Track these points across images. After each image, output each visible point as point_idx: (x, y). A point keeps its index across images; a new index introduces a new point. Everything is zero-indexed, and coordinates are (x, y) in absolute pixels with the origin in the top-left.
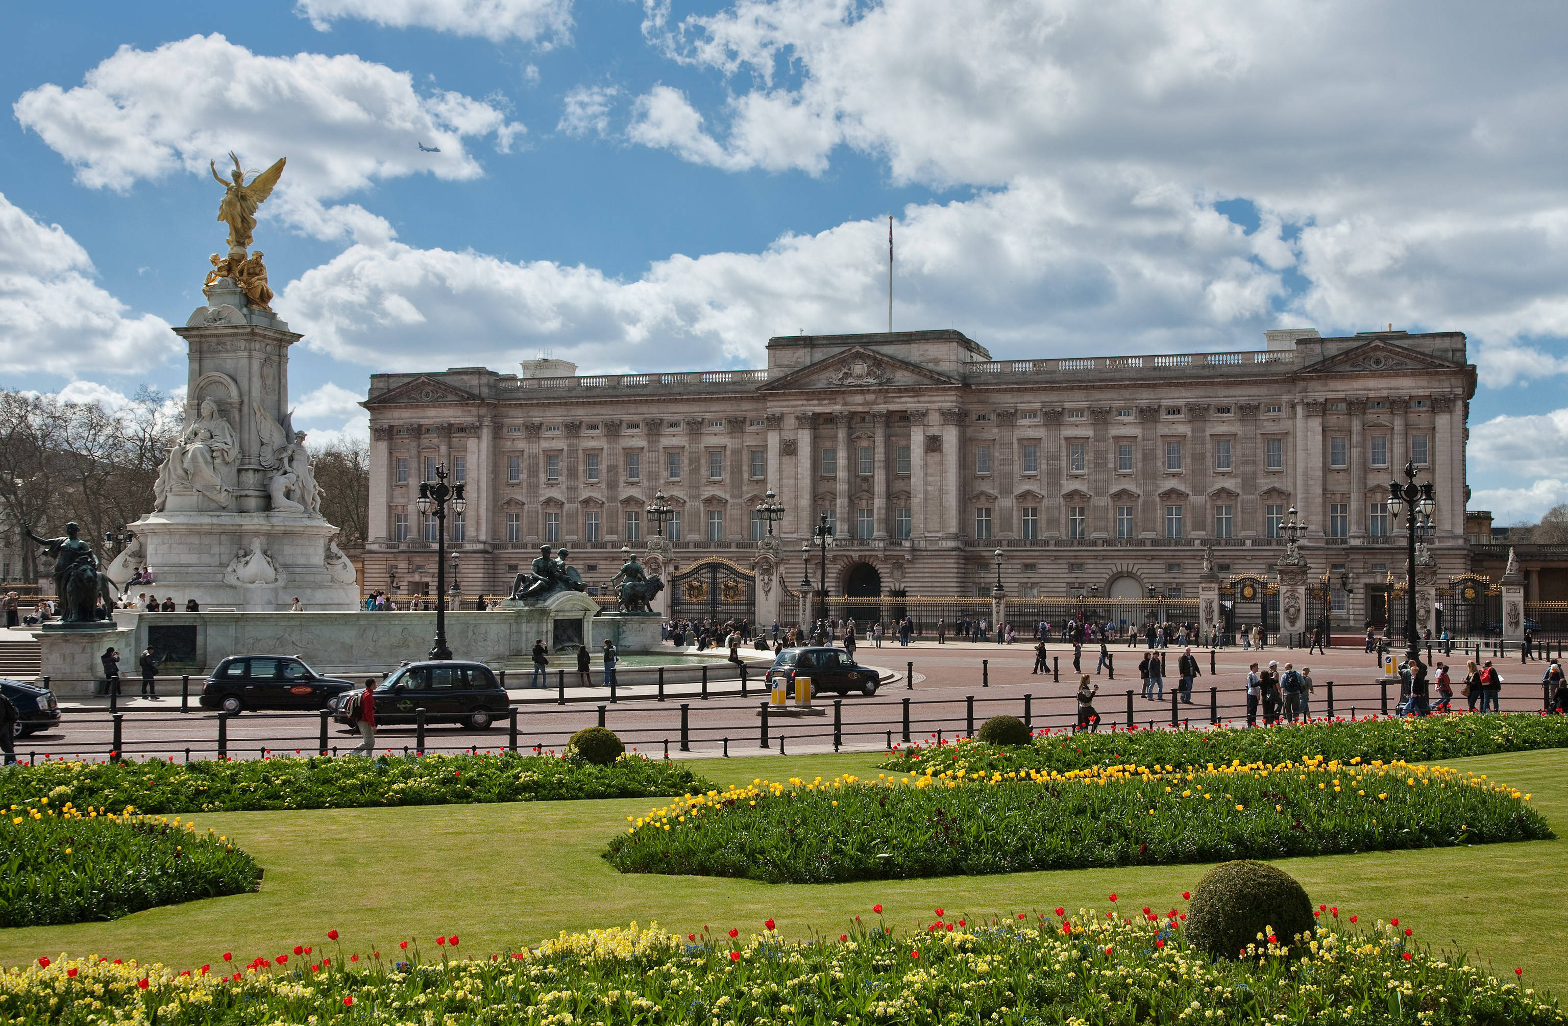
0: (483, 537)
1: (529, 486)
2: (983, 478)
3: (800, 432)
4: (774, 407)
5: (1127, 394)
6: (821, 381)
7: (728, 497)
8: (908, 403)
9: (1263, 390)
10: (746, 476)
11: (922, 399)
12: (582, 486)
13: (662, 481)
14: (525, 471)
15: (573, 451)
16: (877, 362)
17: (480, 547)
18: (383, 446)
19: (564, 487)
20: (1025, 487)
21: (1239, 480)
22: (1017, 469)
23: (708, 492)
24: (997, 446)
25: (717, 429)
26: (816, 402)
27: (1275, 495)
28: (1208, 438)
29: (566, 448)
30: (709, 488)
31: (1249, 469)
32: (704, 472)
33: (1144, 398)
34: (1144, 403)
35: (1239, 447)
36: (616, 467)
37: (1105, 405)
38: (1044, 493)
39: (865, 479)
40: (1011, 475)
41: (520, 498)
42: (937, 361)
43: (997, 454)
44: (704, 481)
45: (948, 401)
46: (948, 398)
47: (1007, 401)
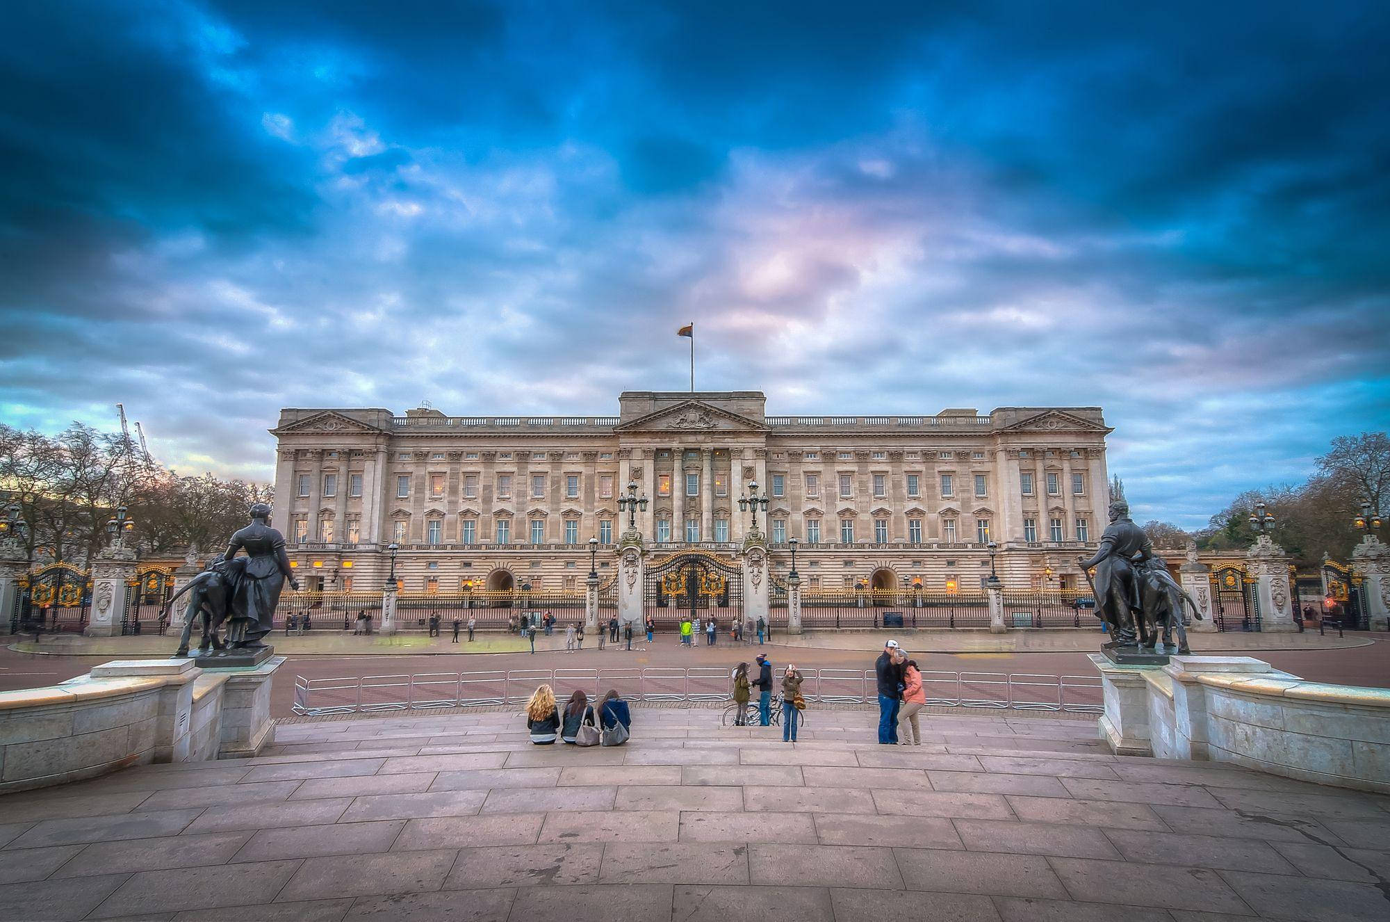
0: (375, 540)
1: (416, 501)
2: (779, 499)
3: (646, 461)
4: (625, 443)
5: (880, 443)
6: (662, 425)
7: (582, 510)
8: (730, 443)
9: (973, 443)
10: (597, 495)
11: (739, 440)
12: (461, 501)
13: (529, 498)
14: (413, 489)
15: (454, 475)
16: (707, 412)
17: (373, 547)
18: (289, 465)
19: (446, 501)
20: (810, 506)
21: (959, 503)
22: (803, 492)
23: (566, 507)
24: (789, 477)
25: (575, 459)
26: (658, 440)
27: (983, 513)
28: (936, 473)
29: (449, 472)
30: (567, 504)
31: (966, 495)
32: (563, 491)
33: (893, 445)
34: (892, 449)
35: (957, 480)
36: (490, 486)
37: (866, 450)
38: (823, 510)
39: (693, 499)
40: (799, 497)
41: (407, 510)
42: (751, 413)
43: (789, 482)
44: (563, 498)
45: (760, 442)
46: (759, 440)
47: (796, 445)
